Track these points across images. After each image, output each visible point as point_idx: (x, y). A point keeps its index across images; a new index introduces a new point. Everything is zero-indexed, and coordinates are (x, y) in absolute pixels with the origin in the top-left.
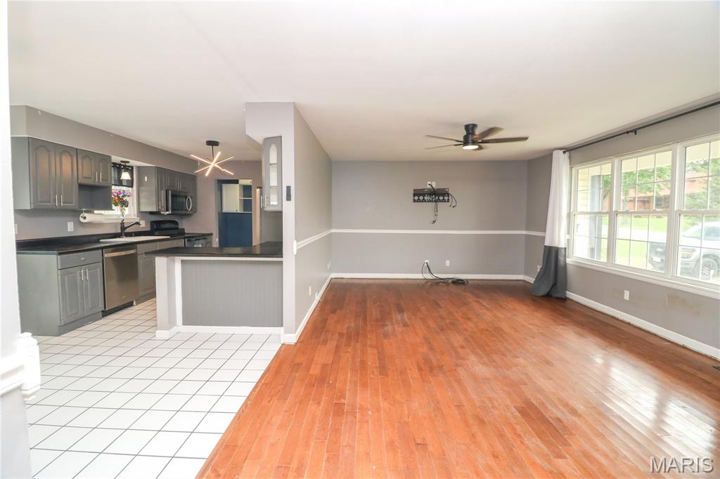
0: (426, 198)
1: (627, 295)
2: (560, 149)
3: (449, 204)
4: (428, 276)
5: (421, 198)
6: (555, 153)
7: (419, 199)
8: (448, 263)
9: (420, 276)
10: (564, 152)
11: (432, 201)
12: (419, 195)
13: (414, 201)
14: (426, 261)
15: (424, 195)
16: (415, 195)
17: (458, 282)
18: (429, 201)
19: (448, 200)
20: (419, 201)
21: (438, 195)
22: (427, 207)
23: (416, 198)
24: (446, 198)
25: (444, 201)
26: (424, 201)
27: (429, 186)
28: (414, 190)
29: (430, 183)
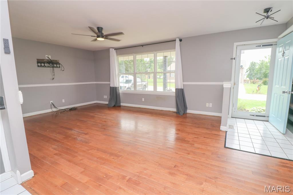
0: (46, 65)
1: (143, 100)
2: (113, 48)
3: (60, 69)
4: (54, 110)
5: (43, 65)
6: (111, 49)
7: (41, 65)
8: (63, 101)
9: (49, 111)
10: (115, 49)
11: (50, 67)
12: (41, 62)
13: (38, 66)
14: (52, 101)
15: (44, 63)
16: (38, 62)
17: (71, 109)
18: (48, 67)
19: (60, 66)
20: (41, 66)
21: (53, 63)
22: (47, 71)
23: (39, 64)
24: (58, 66)
25: (57, 67)
26: (44, 66)
27: (47, 58)
28: (37, 60)
29: (47, 56)
